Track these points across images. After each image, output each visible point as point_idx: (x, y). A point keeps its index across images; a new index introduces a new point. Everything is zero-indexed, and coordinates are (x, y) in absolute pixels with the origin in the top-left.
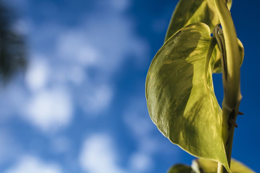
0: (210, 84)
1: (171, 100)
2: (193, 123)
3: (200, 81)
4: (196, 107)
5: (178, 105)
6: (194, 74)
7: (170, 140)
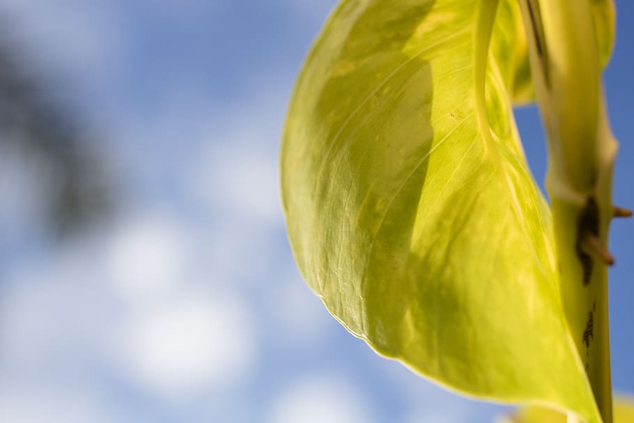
0: (502, 130)
1: (359, 199)
2: (448, 272)
3: (460, 117)
4: (454, 213)
5: (384, 214)
6: (436, 93)
7: (370, 346)
